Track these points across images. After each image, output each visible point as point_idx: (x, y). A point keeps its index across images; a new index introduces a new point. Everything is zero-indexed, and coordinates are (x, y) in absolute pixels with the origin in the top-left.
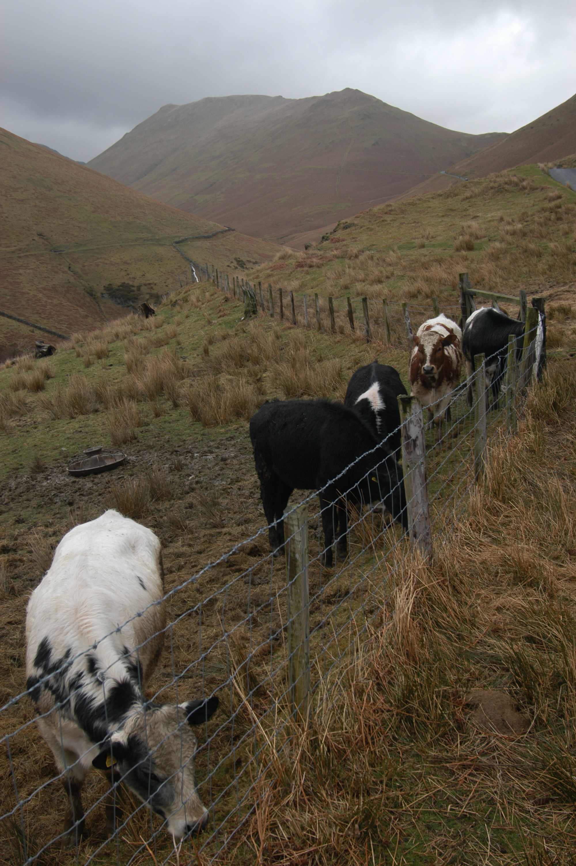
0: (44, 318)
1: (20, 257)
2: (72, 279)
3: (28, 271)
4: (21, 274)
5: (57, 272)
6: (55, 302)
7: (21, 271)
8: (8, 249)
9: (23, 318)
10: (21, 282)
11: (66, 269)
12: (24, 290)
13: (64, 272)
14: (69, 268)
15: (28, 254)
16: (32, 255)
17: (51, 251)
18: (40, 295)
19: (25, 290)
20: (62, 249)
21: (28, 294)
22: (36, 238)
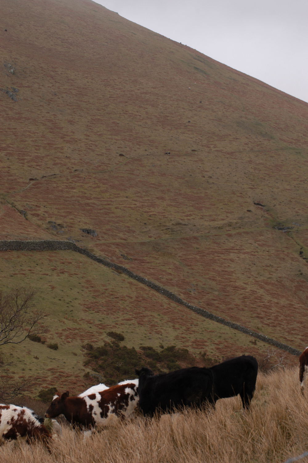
0: (268, 324)
1: (230, 235)
3: (242, 256)
4: (232, 260)
5: (283, 259)
6: (283, 302)
7: (232, 256)
8: (213, 224)
10: (232, 272)
11: (296, 255)
12: (237, 284)
13: (293, 259)
14: (301, 253)
15: (241, 230)
16: (247, 233)
17: (274, 227)
18: (261, 292)
20: (290, 226)
21: (244, 289)
22: (253, 208)
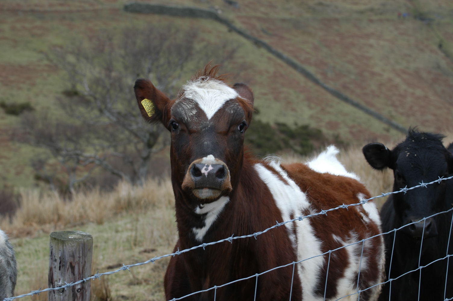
0: (402, 114)
2: (443, 63)
3: (382, 43)
4: (371, 46)
5: (422, 50)
6: (419, 92)
7: (372, 41)
8: (355, 7)
9: (373, 110)
10: (371, 58)
11: (435, 48)
13: (432, 51)
14: (440, 46)
15: (382, 17)
16: (388, 20)
17: (415, 17)
18: (397, 80)
19: (377, 70)
20: (432, 17)
21: (380, 75)
